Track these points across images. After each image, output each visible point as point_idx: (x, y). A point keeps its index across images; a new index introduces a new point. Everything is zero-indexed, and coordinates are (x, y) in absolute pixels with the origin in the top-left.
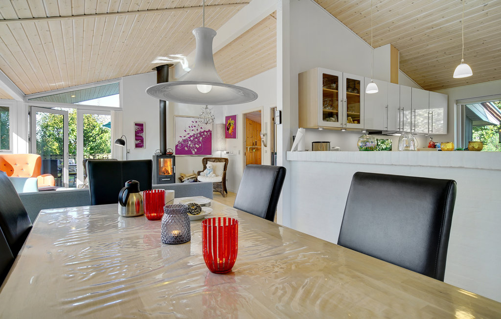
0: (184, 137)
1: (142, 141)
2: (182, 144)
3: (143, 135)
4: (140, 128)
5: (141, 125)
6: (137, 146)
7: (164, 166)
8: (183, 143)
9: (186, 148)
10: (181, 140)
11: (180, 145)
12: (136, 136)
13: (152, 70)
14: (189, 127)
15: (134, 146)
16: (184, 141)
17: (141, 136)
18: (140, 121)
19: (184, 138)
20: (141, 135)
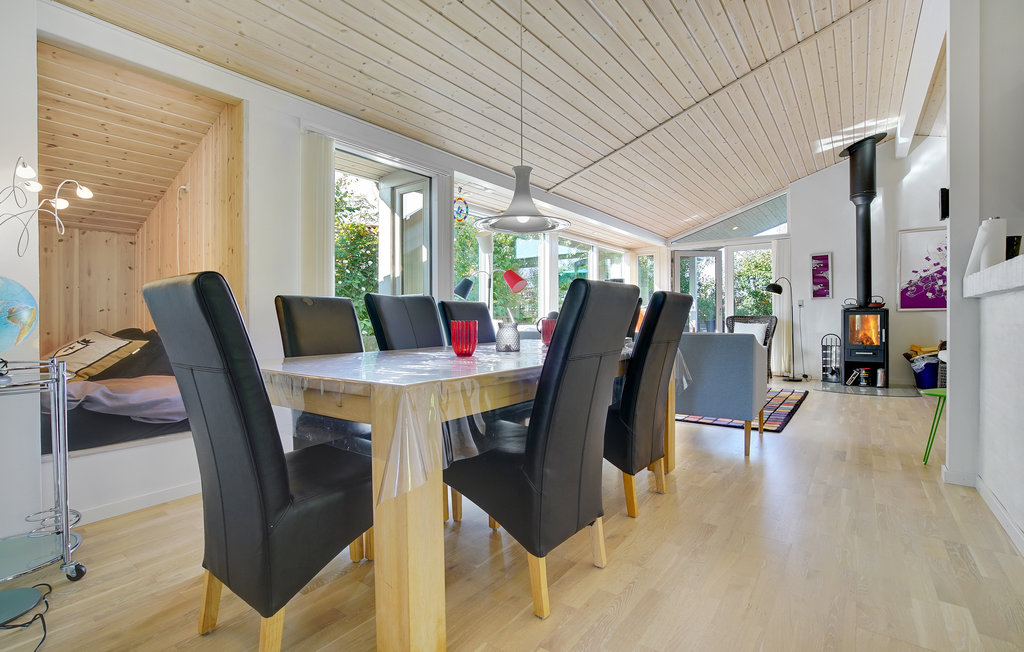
0: (925, 271)
1: (826, 285)
2: (918, 287)
3: (829, 275)
4: (822, 263)
5: (825, 258)
6: (816, 294)
7: (862, 328)
8: (921, 284)
9: (929, 295)
10: (915, 278)
11: (913, 288)
12: (814, 277)
13: (840, 156)
14: (939, 249)
15: (811, 294)
16: (925, 280)
17: (825, 278)
18: (820, 252)
19: (924, 275)
20: (824, 275)
